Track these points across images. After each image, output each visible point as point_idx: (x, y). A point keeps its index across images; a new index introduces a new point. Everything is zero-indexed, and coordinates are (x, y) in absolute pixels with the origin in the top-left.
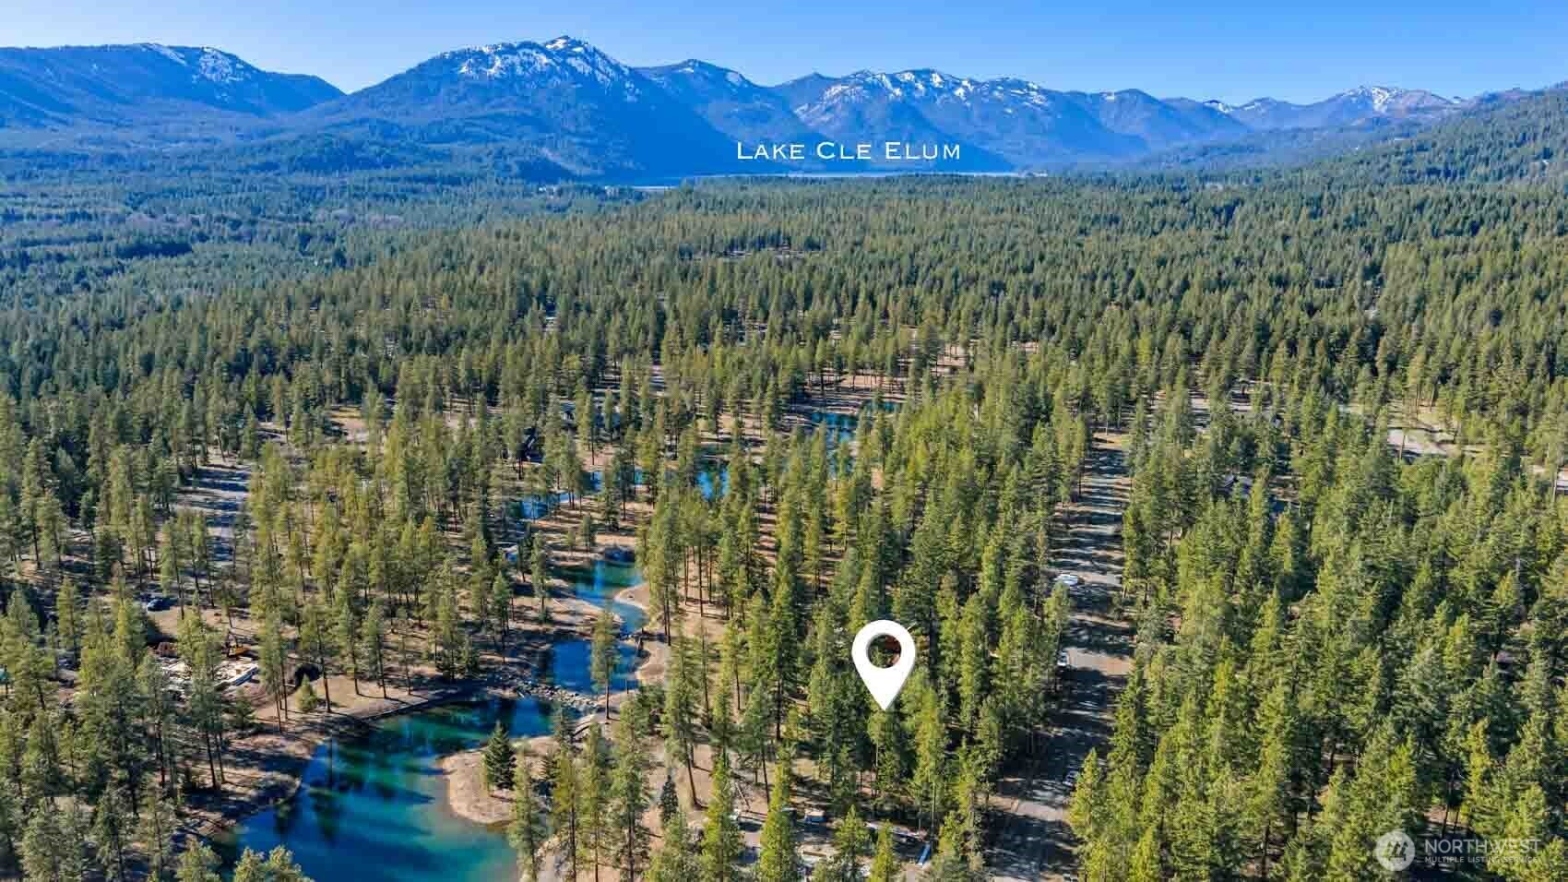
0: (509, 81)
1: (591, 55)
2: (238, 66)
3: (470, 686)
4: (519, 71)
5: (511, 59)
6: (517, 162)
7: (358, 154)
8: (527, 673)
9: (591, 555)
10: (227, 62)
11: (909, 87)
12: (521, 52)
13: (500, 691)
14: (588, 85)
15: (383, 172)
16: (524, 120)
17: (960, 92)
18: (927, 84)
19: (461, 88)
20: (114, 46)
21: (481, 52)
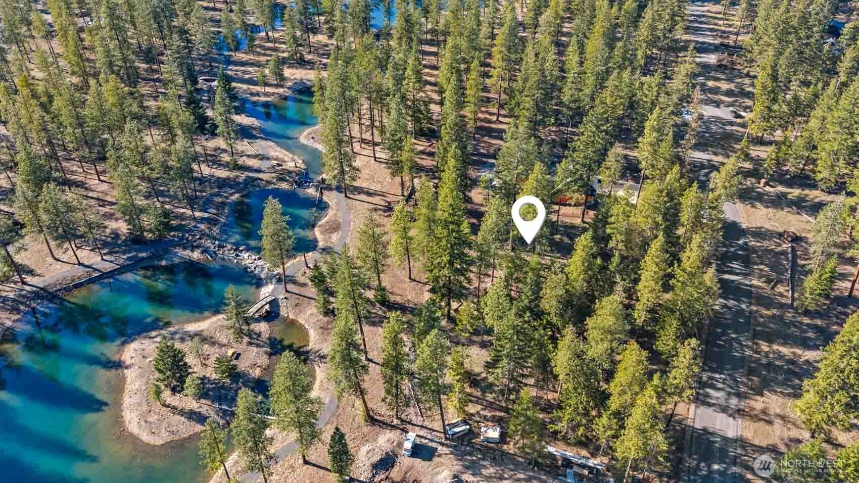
3: (161, 246)
8: (216, 230)
9: (281, 90)
13: (187, 253)
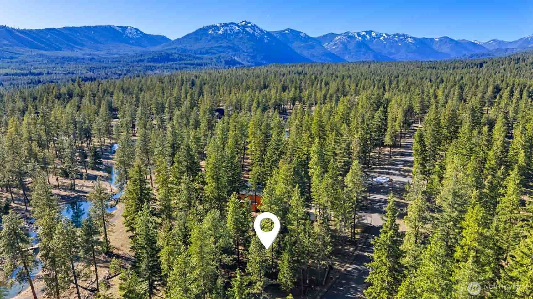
0: (225, 35)
1: (254, 27)
2: (139, 32)
4: (229, 32)
5: (226, 28)
6: (225, 60)
7: (171, 57)
10: (135, 31)
11: (363, 37)
12: (229, 26)
14: (252, 36)
15: (178, 62)
16: (229, 47)
17: (382, 38)
18: (370, 35)
19: (209, 38)
20: (99, 26)
21: (216, 26)
